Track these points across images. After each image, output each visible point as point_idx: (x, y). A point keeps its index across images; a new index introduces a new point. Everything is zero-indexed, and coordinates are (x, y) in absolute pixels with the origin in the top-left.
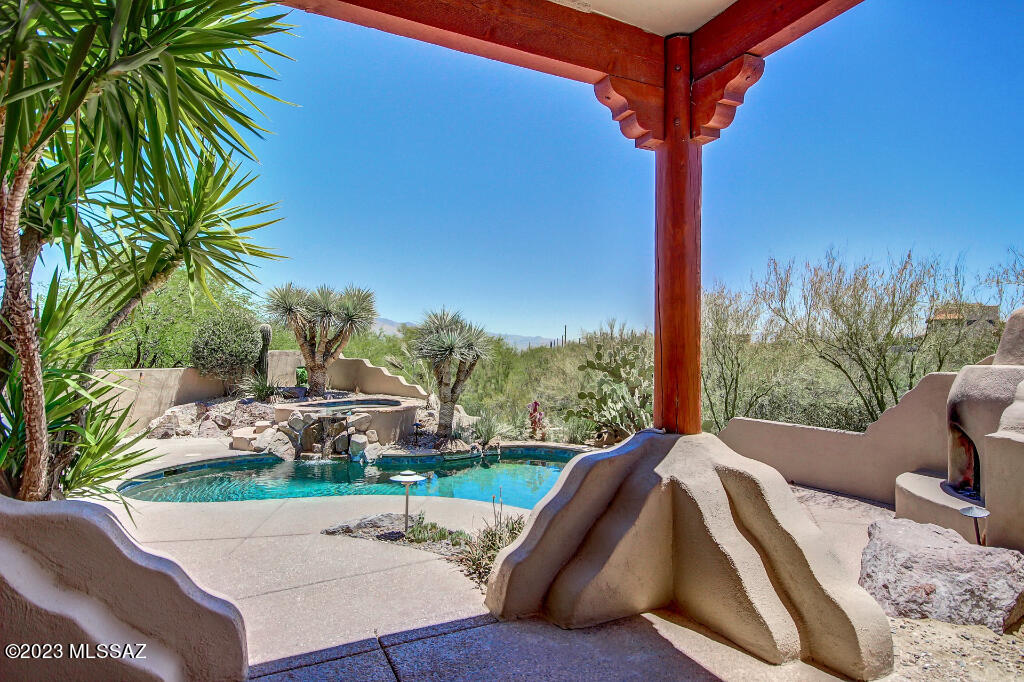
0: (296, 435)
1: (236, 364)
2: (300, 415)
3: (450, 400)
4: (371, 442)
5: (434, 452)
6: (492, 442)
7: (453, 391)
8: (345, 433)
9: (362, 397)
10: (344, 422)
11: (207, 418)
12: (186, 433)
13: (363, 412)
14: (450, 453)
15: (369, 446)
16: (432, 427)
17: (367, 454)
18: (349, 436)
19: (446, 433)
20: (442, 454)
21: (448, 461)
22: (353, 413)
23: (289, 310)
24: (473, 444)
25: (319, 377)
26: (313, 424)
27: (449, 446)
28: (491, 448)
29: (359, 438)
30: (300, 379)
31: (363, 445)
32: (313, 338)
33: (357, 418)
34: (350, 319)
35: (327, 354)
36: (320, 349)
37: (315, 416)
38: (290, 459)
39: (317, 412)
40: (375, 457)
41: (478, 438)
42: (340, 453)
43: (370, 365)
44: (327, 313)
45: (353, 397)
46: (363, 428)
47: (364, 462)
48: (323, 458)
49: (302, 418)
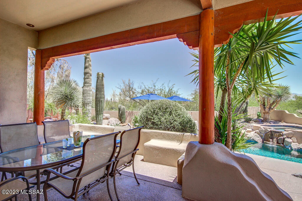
0: (262, 135)
2: (263, 129)
4: (293, 142)
8: (282, 137)
9: (285, 124)
10: (281, 133)
13: (290, 131)
15: (293, 143)
17: (292, 146)
18: (284, 139)
22: (285, 131)
25: (267, 116)
26: (268, 132)
29: (288, 140)
30: (259, 116)
31: (290, 143)
32: (264, 103)
33: (287, 132)
34: (280, 96)
35: (270, 108)
36: (267, 106)
37: (269, 130)
38: (260, 142)
39: (270, 128)
40: (296, 148)
42: (280, 144)
43: (288, 113)
45: (281, 124)
46: (290, 136)
47: (291, 149)
48: (273, 144)
49: (264, 130)
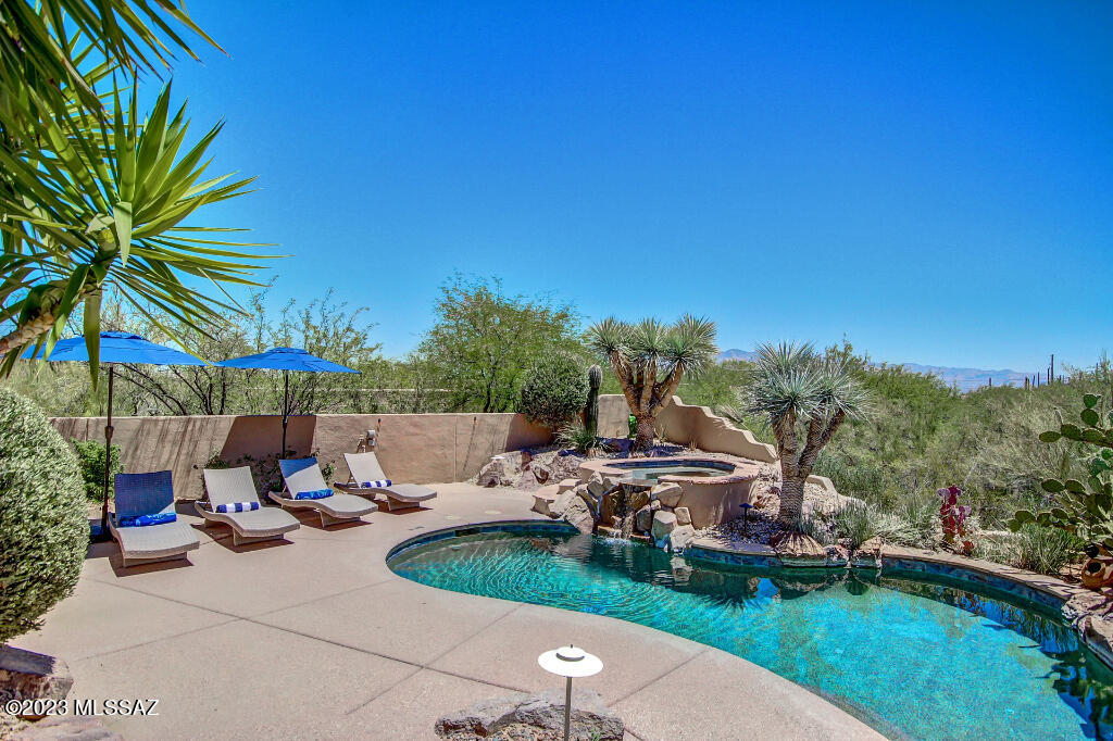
0: (594, 503)
1: (560, 412)
2: (600, 478)
3: (798, 473)
4: (680, 523)
5: (768, 550)
6: (868, 546)
7: (802, 462)
8: (647, 507)
9: (698, 455)
10: (648, 493)
11: (528, 469)
12: (508, 484)
13: (672, 481)
14: (791, 556)
15: (678, 529)
16: (773, 508)
17: (673, 539)
18: (653, 512)
19: (790, 525)
20: (777, 556)
21: (788, 566)
22: (660, 482)
23: (610, 349)
24: (831, 546)
25: (646, 429)
26: (613, 491)
27: (791, 545)
28: (864, 556)
29: (665, 517)
30: (633, 428)
31: (669, 527)
32: (640, 380)
33: (664, 489)
34: (679, 357)
35: (655, 399)
36: (647, 394)
37: (615, 481)
38: (586, 530)
39: (618, 476)
40: (683, 545)
41: (842, 535)
42: (642, 533)
43: (711, 415)
44: (653, 351)
45: (687, 455)
46: (672, 502)
47: (669, 549)
48: (622, 536)
49: (601, 483)
